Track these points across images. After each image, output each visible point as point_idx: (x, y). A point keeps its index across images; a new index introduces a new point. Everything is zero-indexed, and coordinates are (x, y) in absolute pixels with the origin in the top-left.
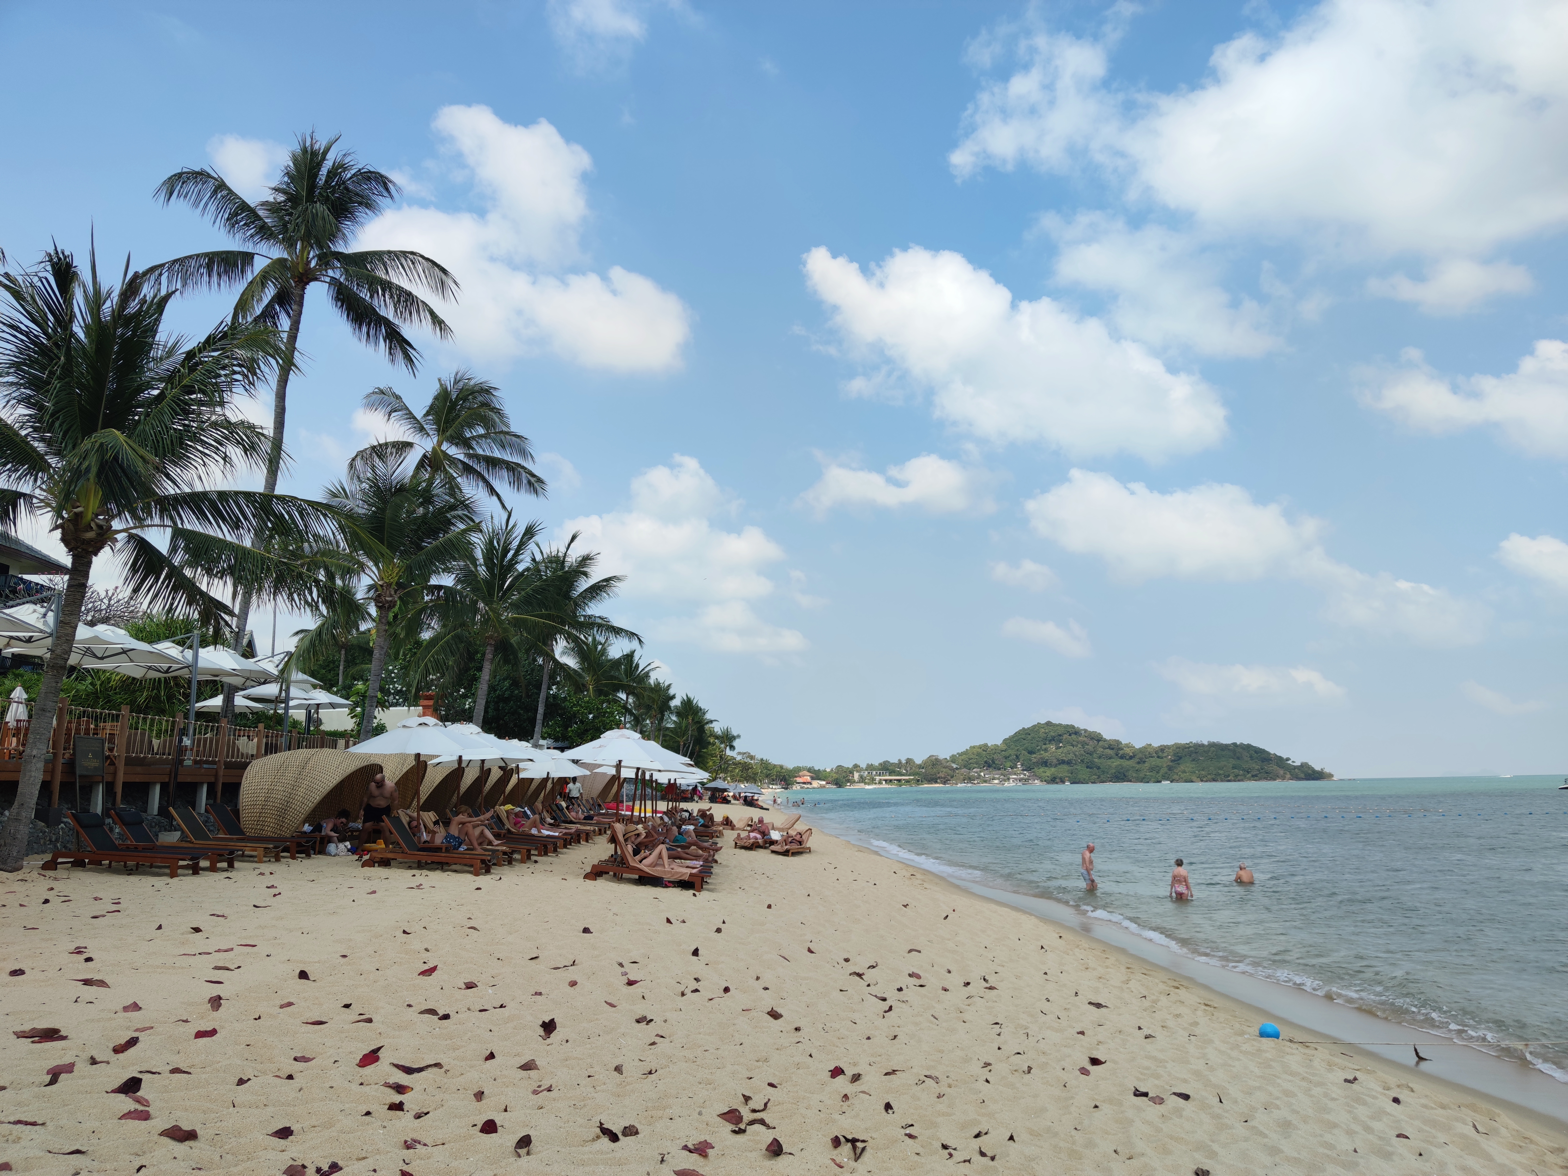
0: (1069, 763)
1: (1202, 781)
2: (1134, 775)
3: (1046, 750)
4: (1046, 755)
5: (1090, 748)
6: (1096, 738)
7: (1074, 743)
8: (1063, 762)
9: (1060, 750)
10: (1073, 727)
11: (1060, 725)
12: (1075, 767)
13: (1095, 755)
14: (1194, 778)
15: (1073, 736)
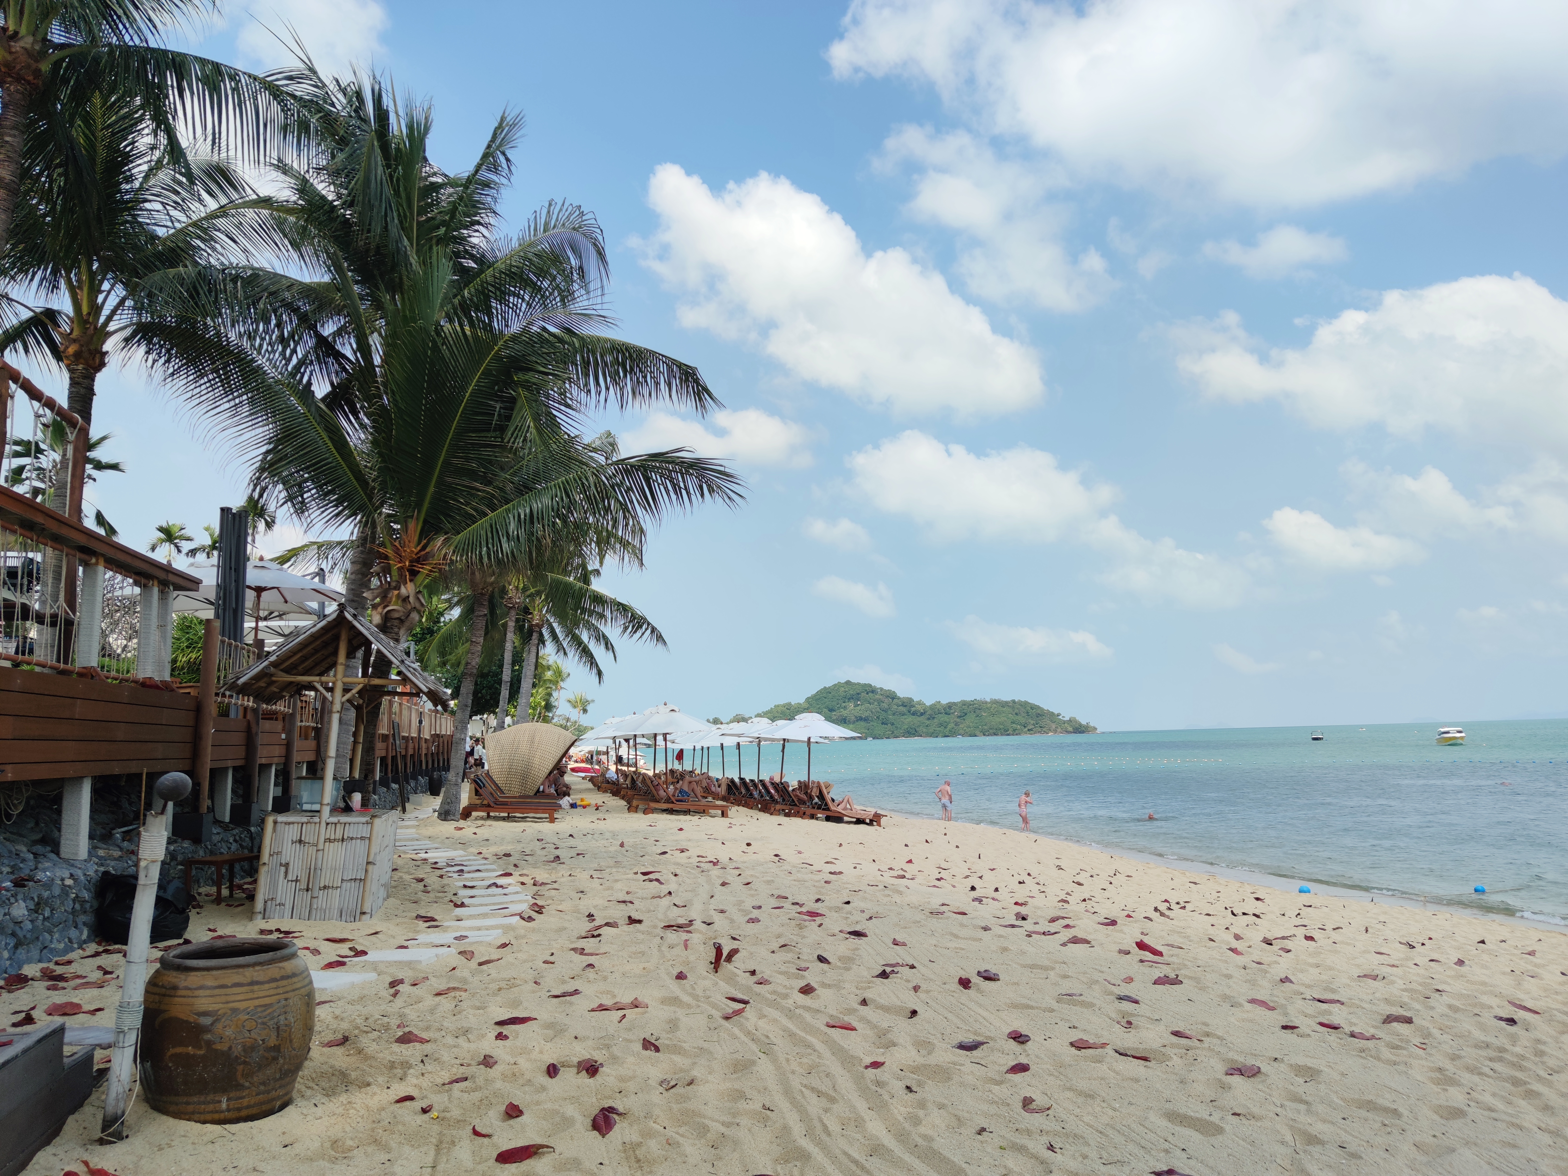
0: (866, 720)
1: (984, 735)
2: (924, 730)
3: (845, 708)
4: (845, 713)
5: (885, 705)
6: (892, 696)
7: (871, 701)
8: (860, 719)
9: (859, 708)
10: (870, 686)
11: (859, 684)
12: (872, 723)
13: (889, 712)
14: (977, 733)
15: (870, 694)
